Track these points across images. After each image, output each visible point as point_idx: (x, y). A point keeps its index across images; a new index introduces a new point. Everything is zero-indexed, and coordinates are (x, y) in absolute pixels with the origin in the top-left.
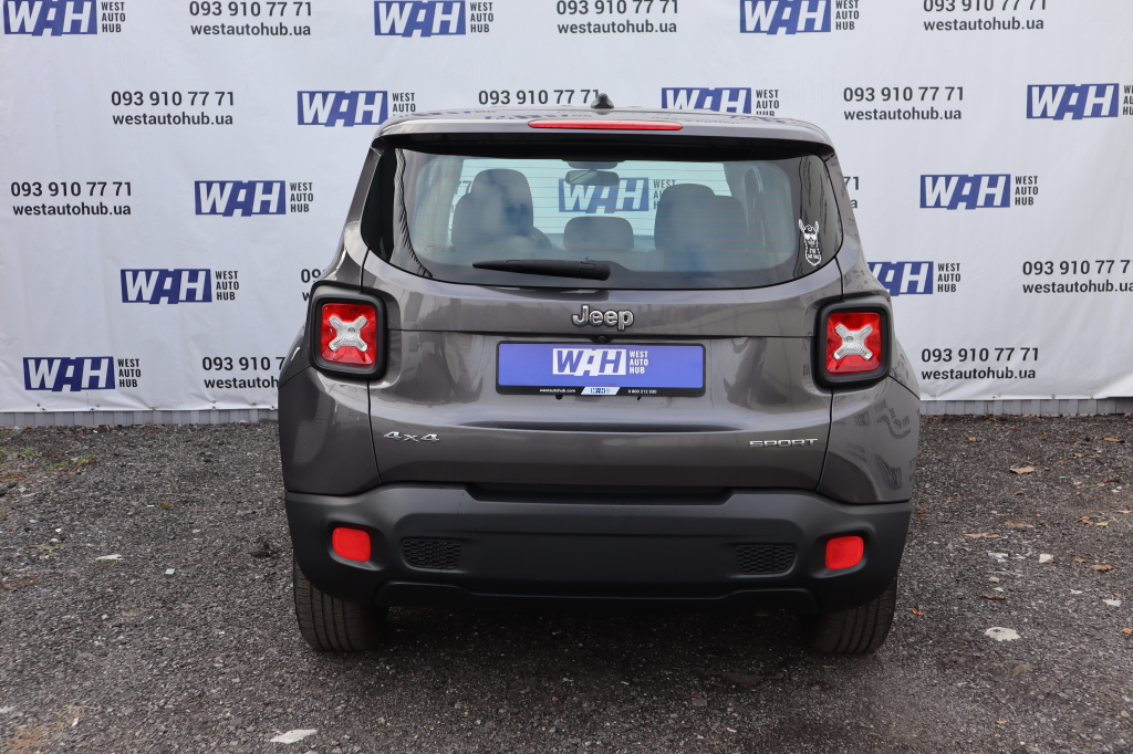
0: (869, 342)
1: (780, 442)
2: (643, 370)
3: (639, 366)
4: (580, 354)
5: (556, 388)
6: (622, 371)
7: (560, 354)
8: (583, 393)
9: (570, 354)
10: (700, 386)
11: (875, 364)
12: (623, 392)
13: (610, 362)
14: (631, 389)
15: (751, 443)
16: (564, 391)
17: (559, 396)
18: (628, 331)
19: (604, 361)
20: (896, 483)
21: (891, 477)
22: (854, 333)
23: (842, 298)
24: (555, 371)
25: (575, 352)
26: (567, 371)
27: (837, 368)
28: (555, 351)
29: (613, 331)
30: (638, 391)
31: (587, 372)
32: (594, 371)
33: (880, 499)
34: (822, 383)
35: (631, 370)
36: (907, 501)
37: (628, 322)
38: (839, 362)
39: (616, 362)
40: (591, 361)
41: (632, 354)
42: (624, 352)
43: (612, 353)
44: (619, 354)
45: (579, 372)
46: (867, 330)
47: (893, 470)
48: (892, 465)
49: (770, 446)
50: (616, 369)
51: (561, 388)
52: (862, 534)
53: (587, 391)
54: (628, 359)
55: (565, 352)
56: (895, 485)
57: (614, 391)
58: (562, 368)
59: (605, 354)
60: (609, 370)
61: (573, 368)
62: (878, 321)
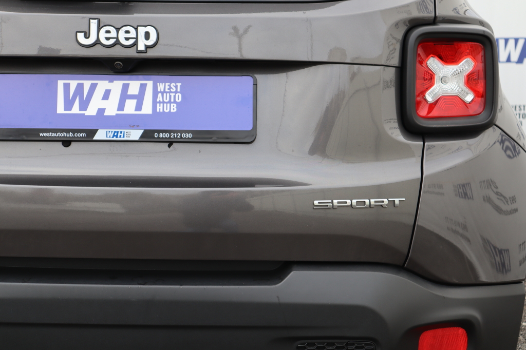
0: (470, 80)
1: (354, 201)
2: (174, 108)
3: (170, 102)
4: (93, 88)
5: (62, 131)
6: (147, 109)
7: (67, 87)
8: (96, 138)
9: (80, 87)
10: (249, 127)
11: (477, 109)
12: (148, 137)
13: (132, 97)
14: (159, 132)
15: (316, 202)
16: (71, 135)
17: (67, 143)
18: (151, 54)
19: (124, 96)
20: (503, 265)
21: (498, 259)
22: (450, 69)
23: (434, 21)
24: (60, 109)
25: (87, 84)
26: (76, 109)
27: (429, 112)
28: (61, 84)
29: (131, 53)
30: (167, 135)
31: (101, 111)
32: (111, 109)
33: (484, 278)
34: (410, 128)
35: (160, 108)
36: (519, 282)
37: (150, 42)
38: (432, 106)
39: (140, 98)
40: (106, 95)
41: (161, 87)
42: (150, 84)
43: (134, 85)
44: (143, 88)
45: (91, 111)
46: (467, 65)
47: (501, 252)
48: (500, 246)
49: (341, 207)
50: (139, 107)
51: (67, 131)
52: (466, 324)
53: (100, 135)
54: (155, 93)
55: (73, 84)
56: (503, 267)
57: (136, 134)
58: (68, 104)
59: (125, 87)
60: (130, 107)
61: (84, 105)
62: (482, 53)
